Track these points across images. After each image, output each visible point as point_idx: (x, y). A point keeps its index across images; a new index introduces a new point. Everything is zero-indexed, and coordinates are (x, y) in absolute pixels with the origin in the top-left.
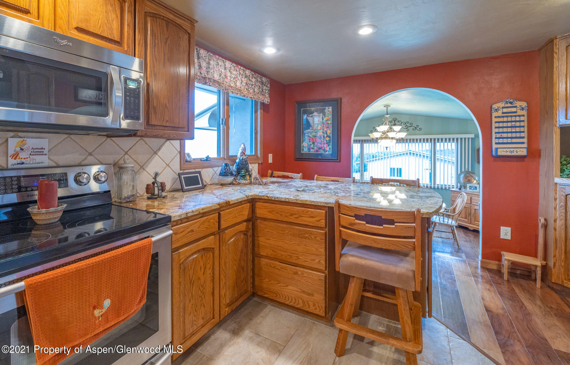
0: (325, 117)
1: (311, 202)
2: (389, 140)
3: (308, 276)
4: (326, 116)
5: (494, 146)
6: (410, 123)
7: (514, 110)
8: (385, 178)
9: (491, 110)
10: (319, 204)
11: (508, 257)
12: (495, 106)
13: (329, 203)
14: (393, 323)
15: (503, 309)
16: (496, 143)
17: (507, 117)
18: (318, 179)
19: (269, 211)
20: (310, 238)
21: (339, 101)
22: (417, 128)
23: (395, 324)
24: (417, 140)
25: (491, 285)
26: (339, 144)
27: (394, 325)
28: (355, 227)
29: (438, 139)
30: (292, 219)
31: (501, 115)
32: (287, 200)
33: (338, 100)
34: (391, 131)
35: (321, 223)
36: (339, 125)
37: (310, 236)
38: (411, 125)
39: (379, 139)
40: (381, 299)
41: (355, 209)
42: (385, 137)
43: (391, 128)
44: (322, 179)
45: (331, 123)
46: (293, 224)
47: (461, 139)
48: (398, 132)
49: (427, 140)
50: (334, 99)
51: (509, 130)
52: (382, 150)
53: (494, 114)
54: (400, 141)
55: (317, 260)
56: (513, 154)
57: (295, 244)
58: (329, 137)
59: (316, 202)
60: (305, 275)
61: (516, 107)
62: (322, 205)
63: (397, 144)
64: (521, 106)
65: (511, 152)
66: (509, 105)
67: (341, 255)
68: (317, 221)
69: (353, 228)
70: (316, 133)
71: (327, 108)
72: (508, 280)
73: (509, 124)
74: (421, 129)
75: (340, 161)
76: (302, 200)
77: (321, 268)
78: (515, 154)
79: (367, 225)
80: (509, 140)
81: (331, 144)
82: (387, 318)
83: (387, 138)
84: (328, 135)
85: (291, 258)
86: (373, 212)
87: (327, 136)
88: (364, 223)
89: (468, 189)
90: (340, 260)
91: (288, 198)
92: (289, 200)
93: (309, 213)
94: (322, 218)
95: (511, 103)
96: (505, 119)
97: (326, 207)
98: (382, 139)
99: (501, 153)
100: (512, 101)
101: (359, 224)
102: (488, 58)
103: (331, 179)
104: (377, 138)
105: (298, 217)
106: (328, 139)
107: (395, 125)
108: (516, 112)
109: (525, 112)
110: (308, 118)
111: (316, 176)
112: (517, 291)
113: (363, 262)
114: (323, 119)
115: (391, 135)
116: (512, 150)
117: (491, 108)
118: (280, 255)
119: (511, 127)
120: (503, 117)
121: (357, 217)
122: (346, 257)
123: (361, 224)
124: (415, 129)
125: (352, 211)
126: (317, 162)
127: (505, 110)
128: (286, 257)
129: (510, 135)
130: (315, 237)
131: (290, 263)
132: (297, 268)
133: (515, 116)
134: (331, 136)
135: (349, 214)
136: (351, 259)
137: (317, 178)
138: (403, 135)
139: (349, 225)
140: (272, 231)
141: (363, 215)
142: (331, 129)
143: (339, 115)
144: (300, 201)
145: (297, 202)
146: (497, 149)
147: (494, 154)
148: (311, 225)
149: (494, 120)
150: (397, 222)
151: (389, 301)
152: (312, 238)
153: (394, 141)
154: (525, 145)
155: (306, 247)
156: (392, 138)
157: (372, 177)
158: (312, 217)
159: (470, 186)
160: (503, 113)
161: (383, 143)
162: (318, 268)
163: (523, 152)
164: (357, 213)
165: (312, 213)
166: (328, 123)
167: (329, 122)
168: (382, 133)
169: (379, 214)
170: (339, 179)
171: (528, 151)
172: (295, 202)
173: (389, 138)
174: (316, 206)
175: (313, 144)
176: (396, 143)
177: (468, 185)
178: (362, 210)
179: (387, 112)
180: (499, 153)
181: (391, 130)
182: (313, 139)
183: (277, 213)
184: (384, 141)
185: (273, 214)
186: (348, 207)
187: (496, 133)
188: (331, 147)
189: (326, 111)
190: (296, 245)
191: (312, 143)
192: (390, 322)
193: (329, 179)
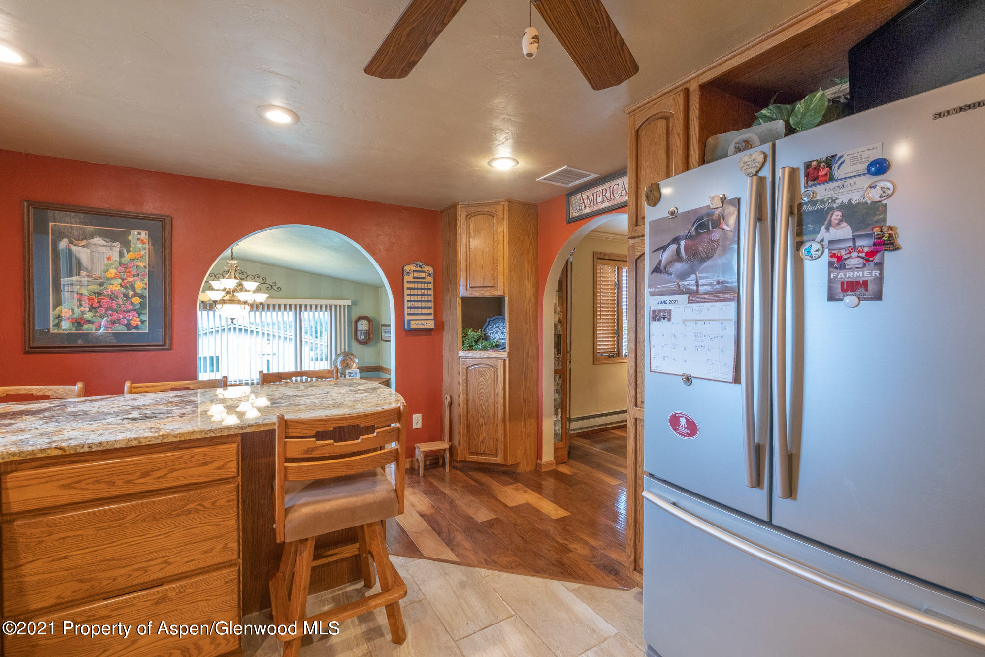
0: (128, 251)
1: (206, 434)
2: (239, 306)
3: (197, 590)
4: (131, 249)
5: (407, 318)
6: (261, 277)
7: (423, 275)
8: (286, 370)
9: (403, 273)
10: (226, 433)
11: (423, 448)
12: (407, 268)
13: (248, 426)
14: (339, 590)
15: (433, 506)
16: (409, 314)
17: (417, 282)
18: (133, 390)
19: (62, 485)
20: (200, 508)
21: (168, 221)
22: (274, 287)
23: (342, 589)
24: (274, 306)
25: (413, 487)
26: (169, 312)
27: (340, 592)
28: (316, 454)
29: (306, 306)
30: (150, 483)
31: (411, 279)
32: (135, 443)
33: (165, 219)
34: (241, 290)
35: (228, 470)
36: (168, 273)
37: (200, 505)
38: (263, 282)
39: (219, 304)
40: (325, 562)
41: (318, 423)
42: (230, 300)
43: (240, 285)
44: (145, 389)
45: (145, 267)
46: (147, 494)
47: (336, 306)
48: (251, 292)
49: (290, 306)
50: (153, 215)
51: (419, 298)
52: (224, 322)
53: (406, 278)
54: (256, 307)
55: (219, 547)
56: (423, 327)
57: (159, 535)
58: (142, 296)
59: (216, 430)
60: (190, 591)
61: (424, 272)
62: (232, 433)
63: (252, 313)
64: (428, 271)
65: (422, 324)
66: (419, 269)
67: (287, 511)
68: (219, 468)
69: (314, 456)
70: (101, 284)
71: (132, 231)
72: (424, 476)
73: (419, 292)
74: (279, 289)
75: (171, 349)
76: (179, 434)
77: (229, 559)
78: (425, 327)
79: (336, 444)
80: (419, 311)
81: (147, 311)
82: (328, 589)
83: (231, 301)
84: (138, 291)
85: (146, 571)
86: (348, 421)
87: (136, 295)
88: (332, 441)
89: (347, 377)
90: (286, 522)
91: (136, 439)
92: (140, 442)
93: (196, 458)
94: (232, 459)
95: (420, 267)
96: (416, 285)
97: (236, 435)
98: (224, 303)
99: (414, 325)
100: (421, 264)
101: (324, 445)
102: (399, 207)
103: (168, 387)
104: (215, 302)
105: (166, 474)
106: (137, 301)
107: (246, 279)
108: (424, 278)
109: (431, 279)
110: (74, 248)
111: (127, 384)
112: (435, 483)
113: (328, 506)
114: (121, 255)
115: (241, 296)
116: (423, 322)
117: (403, 270)
118: (109, 581)
119: (421, 295)
120: (414, 282)
121: (319, 436)
122: (295, 511)
123: (327, 445)
124: (270, 288)
125: (312, 427)
126: (106, 354)
127: (416, 275)
128: (130, 576)
129: (420, 305)
130: (214, 503)
131: (140, 587)
132: (165, 587)
133: (424, 283)
134: (146, 293)
135: (306, 435)
136: (306, 510)
137: (131, 387)
138: (262, 297)
139: (304, 454)
140: (79, 533)
141: (332, 429)
142: (146, 280)
143: (167, 251)
144: (175, 437)
145: (165, 441)
146: (409, 321)
147: (406, 327)
148: (202, 481)
149: (406, 285)
150: (377, 429)
151: (337, 559)
152: (204, 507)
153: (248, 308)
154: (432, 317)
155: (190, 531)
156: (245, 303)
157: (262, 372)
158: (206, 464)
159: (349, 373)
160: (414, 278)
161: (227, 311)
162: (221, 561)
163: (431, 325)
164: (318, 430)
165: (205, 455)
166: (137, 267)
167: (141, 264)
168: (224, 292)
169: (354, 422)
170: (189, 384)
171: (436, 324)
172: (159, 441)
173: (239, 302)
174: (212, 438)
175: (90, 310)
176: (251, 310)
177: (347, 371)
178: (329, 422)
179: (232, 255)
180: (412, 327)
181: (240, 288)
182: (93, 299)
183: (98, 482)
184: (227, 307)
185: (81, 489)
186: (304, 423)
187: (408, 301)
188: (146, 318)
189: (130, 238)
190: (163, 537)
191: (87, 309)
192: (334, 591)
193: (164, 388)
